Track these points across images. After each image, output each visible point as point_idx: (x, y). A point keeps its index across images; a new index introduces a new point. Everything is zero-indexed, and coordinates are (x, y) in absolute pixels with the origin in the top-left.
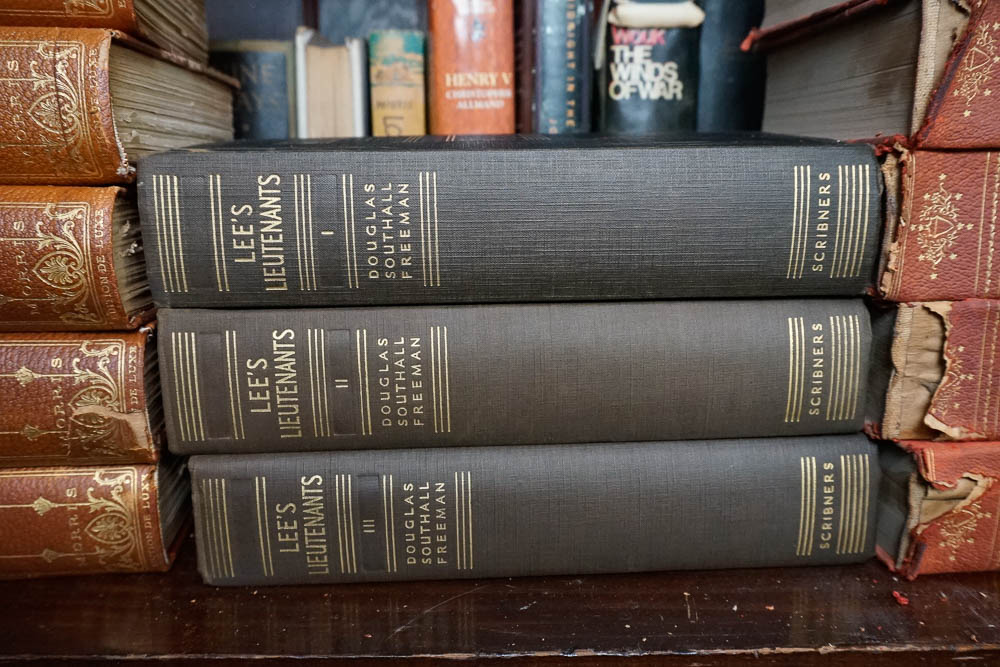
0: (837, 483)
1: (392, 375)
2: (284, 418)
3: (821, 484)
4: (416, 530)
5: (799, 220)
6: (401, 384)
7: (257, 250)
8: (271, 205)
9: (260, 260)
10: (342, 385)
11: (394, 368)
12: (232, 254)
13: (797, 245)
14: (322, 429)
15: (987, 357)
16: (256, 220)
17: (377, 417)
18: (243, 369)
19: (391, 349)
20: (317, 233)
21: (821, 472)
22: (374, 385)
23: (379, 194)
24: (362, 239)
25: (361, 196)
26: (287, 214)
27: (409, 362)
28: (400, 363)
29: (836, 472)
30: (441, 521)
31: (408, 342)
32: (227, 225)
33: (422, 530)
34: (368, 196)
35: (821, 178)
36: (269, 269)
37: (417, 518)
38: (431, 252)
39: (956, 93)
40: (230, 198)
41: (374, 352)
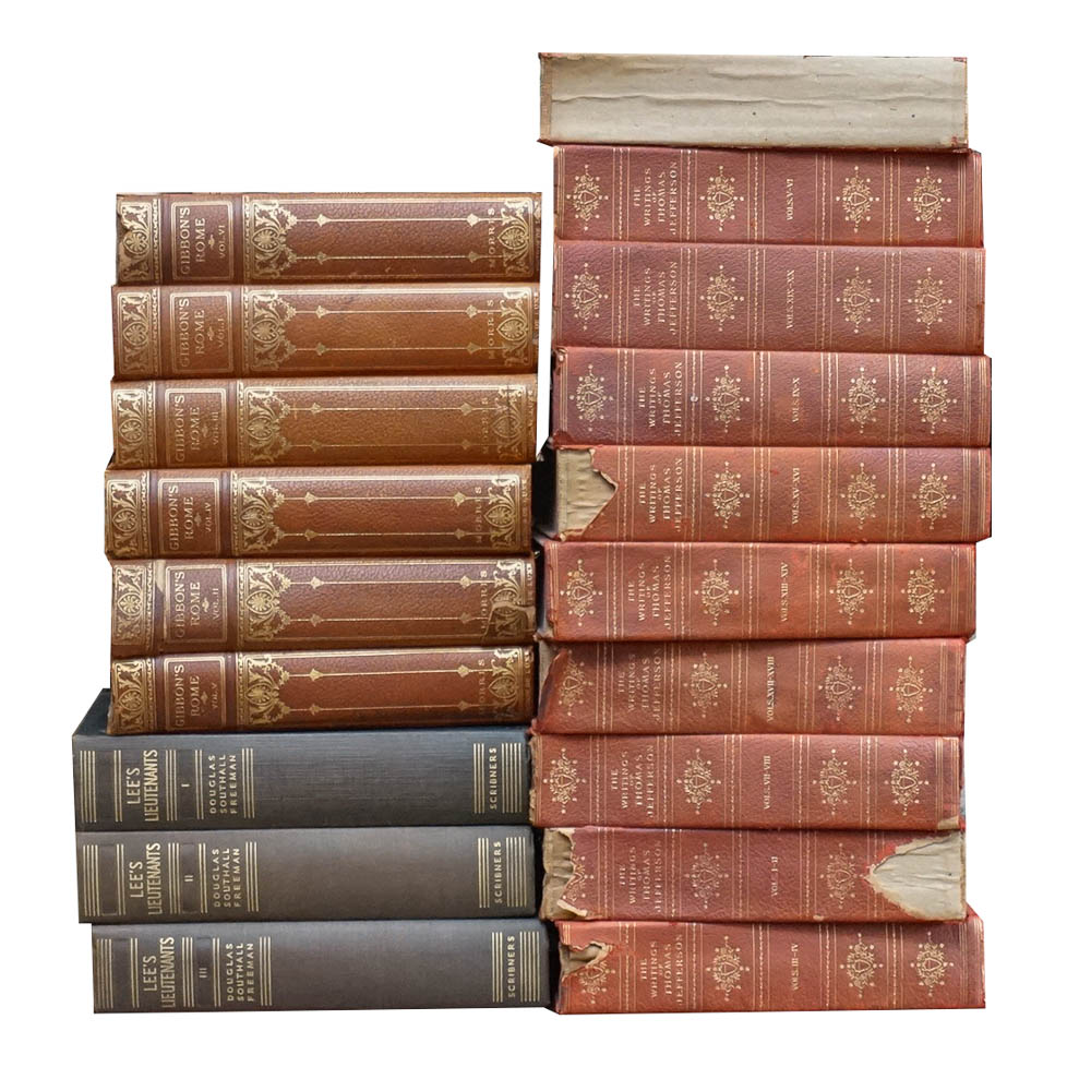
0: (517, 950)
1: (221, 872)
2: (151, 901)
3: (506, 951)
4: (234, 976)
5: (478, 777)
6: (227, 878)
7: (142, 796)
8: (151, 768)
9: (143, 802)
10: (189, 879)
11: (222, 869)
12: (125, 798)
13: (478, 793)
14: (175, 908)
15: (602, 864)
16: (141, 778)
17: (211, 901)
18: (127, 869)
19: (221, 856)
20: (179, 785)
21: (506, 943)
22: (210, 880)
23: (217, 762)
24: (207, 789)
25: (206, 763)
26: (160, 774)
27: (232, 864)
28: (226, 865)
29: (516, 943)
30: (250, 970)
31: (231, 852)
32: (124, 782)
33: (238, 976)
34: (211, 763)
35: (491, 751)
36: (148, 807)
37: (235, 968)
38: (249, 797)
39: (560, 702)
40: (125, 765)
41: (210, 857)
